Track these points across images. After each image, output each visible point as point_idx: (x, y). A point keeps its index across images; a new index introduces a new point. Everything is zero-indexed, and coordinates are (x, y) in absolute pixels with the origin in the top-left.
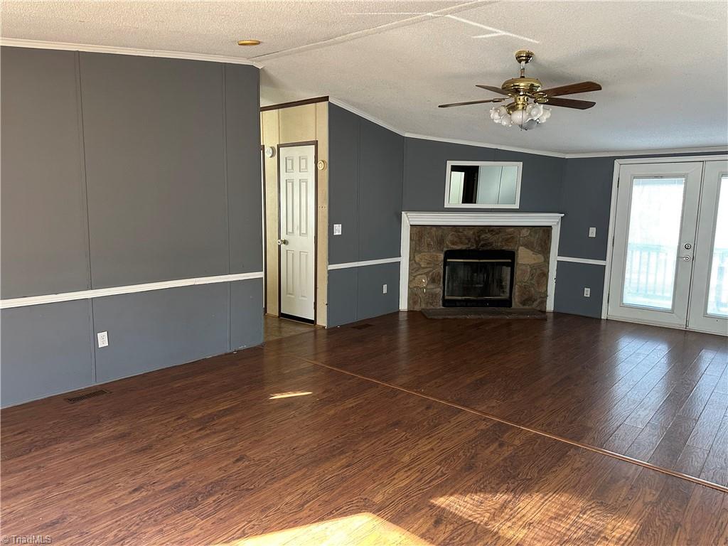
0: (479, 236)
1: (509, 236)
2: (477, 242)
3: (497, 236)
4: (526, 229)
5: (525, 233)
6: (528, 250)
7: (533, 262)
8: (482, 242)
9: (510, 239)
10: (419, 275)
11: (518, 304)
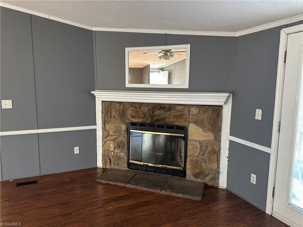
0: (153, 112)
1: (179, 113)
2: (152, 117)
3: (169, 113)
4: (194, 108)
5: (194, 111)
6: (198, 127)
7: (203, 139)
8: (156, 118)
9: (180, 116)
10: (109, 140)
11: (191, 176)
